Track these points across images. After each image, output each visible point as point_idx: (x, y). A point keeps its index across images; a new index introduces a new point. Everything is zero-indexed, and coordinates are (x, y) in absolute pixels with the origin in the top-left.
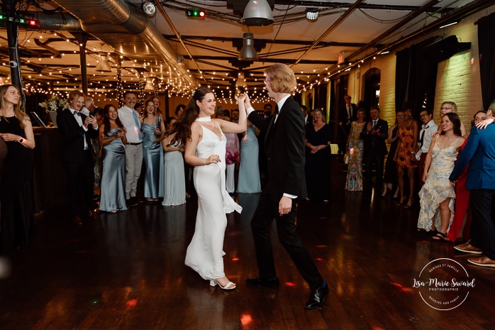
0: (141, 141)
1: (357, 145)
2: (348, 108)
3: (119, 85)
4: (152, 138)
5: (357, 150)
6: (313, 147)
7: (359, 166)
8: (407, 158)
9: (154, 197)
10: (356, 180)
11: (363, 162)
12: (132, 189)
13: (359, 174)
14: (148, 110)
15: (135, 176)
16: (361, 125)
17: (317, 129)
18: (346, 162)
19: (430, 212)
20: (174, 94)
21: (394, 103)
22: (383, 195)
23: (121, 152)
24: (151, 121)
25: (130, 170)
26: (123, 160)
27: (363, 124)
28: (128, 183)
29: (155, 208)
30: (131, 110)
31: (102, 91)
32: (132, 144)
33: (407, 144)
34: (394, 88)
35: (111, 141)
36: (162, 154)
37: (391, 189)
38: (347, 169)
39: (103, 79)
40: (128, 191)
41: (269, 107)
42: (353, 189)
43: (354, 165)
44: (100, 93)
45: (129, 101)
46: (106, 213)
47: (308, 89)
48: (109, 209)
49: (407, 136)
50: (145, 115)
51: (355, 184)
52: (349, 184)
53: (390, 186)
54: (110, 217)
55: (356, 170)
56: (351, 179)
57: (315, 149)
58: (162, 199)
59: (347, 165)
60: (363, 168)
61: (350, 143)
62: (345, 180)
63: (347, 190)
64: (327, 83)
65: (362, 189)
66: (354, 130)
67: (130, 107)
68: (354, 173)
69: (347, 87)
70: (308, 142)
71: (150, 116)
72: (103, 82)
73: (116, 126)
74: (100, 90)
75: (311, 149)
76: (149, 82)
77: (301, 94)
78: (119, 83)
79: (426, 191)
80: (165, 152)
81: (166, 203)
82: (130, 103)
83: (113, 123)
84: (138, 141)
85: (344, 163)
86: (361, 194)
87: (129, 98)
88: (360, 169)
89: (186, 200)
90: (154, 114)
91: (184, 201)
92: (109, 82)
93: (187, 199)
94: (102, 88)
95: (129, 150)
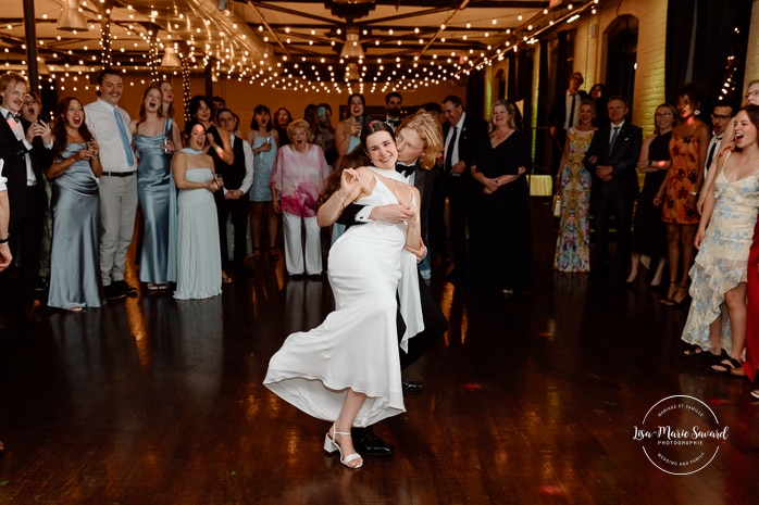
0: (134, 168)
1: (579, 177)
2: (569, 100)
3: (106, 58)
4: (158, 163)
5: (579, 187)
6: (487, 181)
7: (583, 220)
8: (679, 203)
9: (158, 281)
10: (575, 248)
11: (591, 211)
12: (115, 266)
13: (581, 237)
14: (148, 105)
15: (120, 238)
16: (588, 134)
17: (495, 143)
18: (557, 212)
19: (709, 311)
20: (223, 75)
21: (663, 89)
22: (631, 279)
23: (92, 190)
24: (154, 127)
25: (111, 226)
26: (94, 207)
27: (592, 132)
28: (106, 254)
29: (160, 303)
30: (111, 108)
31: (80, 69)
32: (114, 174)
33: (681, 172)
34: (663, 57)
35: (67, 168)
36: (173, 194)
37: (647, 266)
38: (558, 226)
39: (76, 46)
40: (105, 269)
41: (395, 99)
42: (569, 269)
43: (571, 219)
44: (76, 74)
45: (109, 89)
46: (63, 312)
47: (495, 61)
48: (68, 305)
49: (683, 155)
50: (142, 116)
51: (574, 258)
52: (562, 258)
53: (645, 260)
54: (69, 320)
55: (577, 228)
56: (565, 248)
57: (493, 184)
58: (173, 286)
59: (557, 220)
60: (592, 224)
61: (565, 173)
62: (553, 249)
63: (557, 270)
64: (532, 49)
65: (588, 267)
66: (573, 144)
67: (109, 102)
68: (571, 236)
69: (572, 55)
70: (478, 171)
71: (152, 117)
72: (79, 53)
73: (80, 139)
74: (74, 69)
75: (484, 186)
76: (169, 50)
77: (483, 72)
78: (107, 52)
79: (701, 269)
80: (178, 190)
81: (181, 294)
82: (110, 93)
83: (72, 133)
84: (125, 168)
85: (552, 213)
86: (586, 277)
87: (110, 85)
88: (584, 227)
89: (222, 288)
90: (160, 114)
91: (217, 290)
92: (90, 52)
93: (224, 286)
94: (78, 64)
95: (108, 188)
